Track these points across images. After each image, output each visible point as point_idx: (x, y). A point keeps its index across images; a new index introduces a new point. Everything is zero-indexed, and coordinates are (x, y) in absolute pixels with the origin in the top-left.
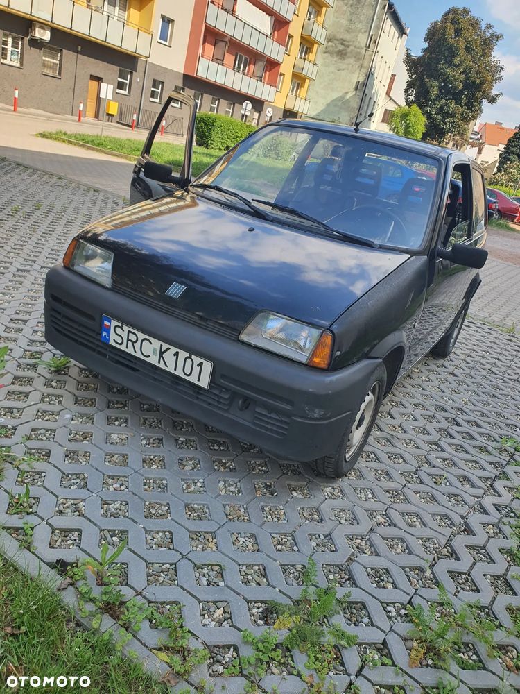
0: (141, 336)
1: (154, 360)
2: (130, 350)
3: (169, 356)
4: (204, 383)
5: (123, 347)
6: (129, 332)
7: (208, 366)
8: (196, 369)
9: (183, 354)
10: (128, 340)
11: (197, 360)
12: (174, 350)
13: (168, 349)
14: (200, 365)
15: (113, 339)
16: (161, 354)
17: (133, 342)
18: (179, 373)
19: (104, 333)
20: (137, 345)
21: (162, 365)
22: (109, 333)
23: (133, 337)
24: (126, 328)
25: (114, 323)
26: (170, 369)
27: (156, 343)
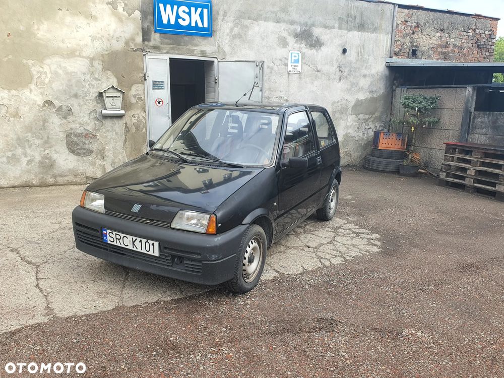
0: (122, 235)
1: (130, 247)
2: (118, 244)
3: (137, 243)
4: (157, 254)
5: (114, 243)
6: (116, 234)
7: (157, 244)
8: (152, 247)
9: (144, 241)
10: (116, 239)
11: (151, 242)
12: (139, 239)
13: (136, 239)
14: (153, 244)
15: (109, 240)
16: (133, 242)
17: (119, 239)
18: (144, 251)
19: (105, 238)
20: (121, 241)
21: (135, 249)
22: (106, 237)
23: (118, 237)
24: (114, 233)
25: (108, 231)
26: (139, 250)
27: (130, 237)
